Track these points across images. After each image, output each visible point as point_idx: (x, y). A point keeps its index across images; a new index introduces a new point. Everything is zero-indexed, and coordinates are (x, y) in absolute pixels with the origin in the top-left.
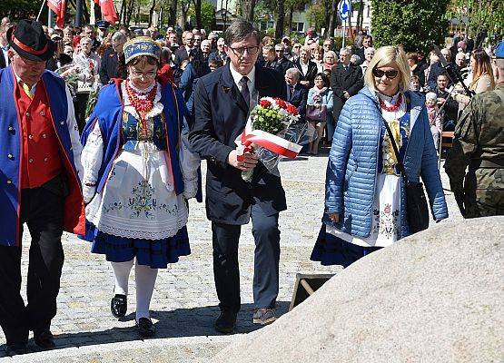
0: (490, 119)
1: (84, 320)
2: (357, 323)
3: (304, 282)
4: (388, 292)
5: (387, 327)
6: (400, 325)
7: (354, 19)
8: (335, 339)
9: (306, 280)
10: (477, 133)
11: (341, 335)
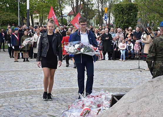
0: (160, 46)
1: (37, 113)
2: (137, 109)
3: (114, 97)
4: (146, 99)
5: (148, 110)
6: (152, 109)
7: (108, 21)
8: (130, 115)
9: (115, 96)
10: (156, 50)
11: (132, 113)
